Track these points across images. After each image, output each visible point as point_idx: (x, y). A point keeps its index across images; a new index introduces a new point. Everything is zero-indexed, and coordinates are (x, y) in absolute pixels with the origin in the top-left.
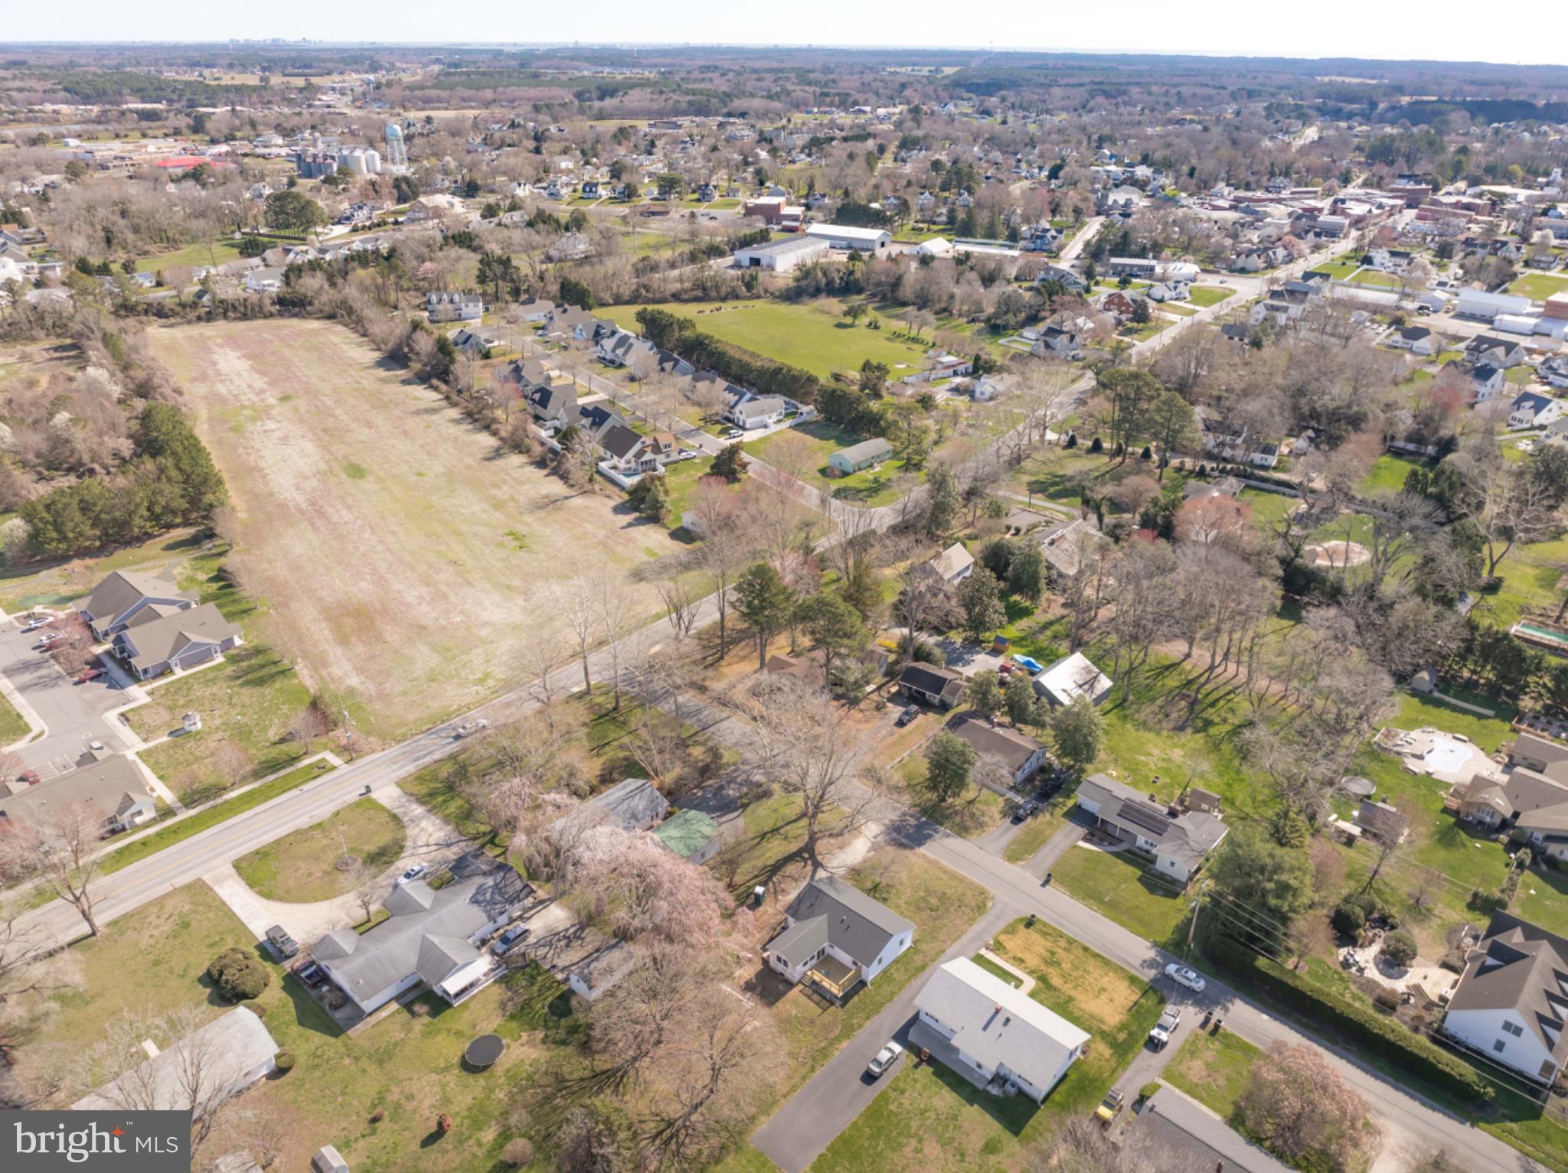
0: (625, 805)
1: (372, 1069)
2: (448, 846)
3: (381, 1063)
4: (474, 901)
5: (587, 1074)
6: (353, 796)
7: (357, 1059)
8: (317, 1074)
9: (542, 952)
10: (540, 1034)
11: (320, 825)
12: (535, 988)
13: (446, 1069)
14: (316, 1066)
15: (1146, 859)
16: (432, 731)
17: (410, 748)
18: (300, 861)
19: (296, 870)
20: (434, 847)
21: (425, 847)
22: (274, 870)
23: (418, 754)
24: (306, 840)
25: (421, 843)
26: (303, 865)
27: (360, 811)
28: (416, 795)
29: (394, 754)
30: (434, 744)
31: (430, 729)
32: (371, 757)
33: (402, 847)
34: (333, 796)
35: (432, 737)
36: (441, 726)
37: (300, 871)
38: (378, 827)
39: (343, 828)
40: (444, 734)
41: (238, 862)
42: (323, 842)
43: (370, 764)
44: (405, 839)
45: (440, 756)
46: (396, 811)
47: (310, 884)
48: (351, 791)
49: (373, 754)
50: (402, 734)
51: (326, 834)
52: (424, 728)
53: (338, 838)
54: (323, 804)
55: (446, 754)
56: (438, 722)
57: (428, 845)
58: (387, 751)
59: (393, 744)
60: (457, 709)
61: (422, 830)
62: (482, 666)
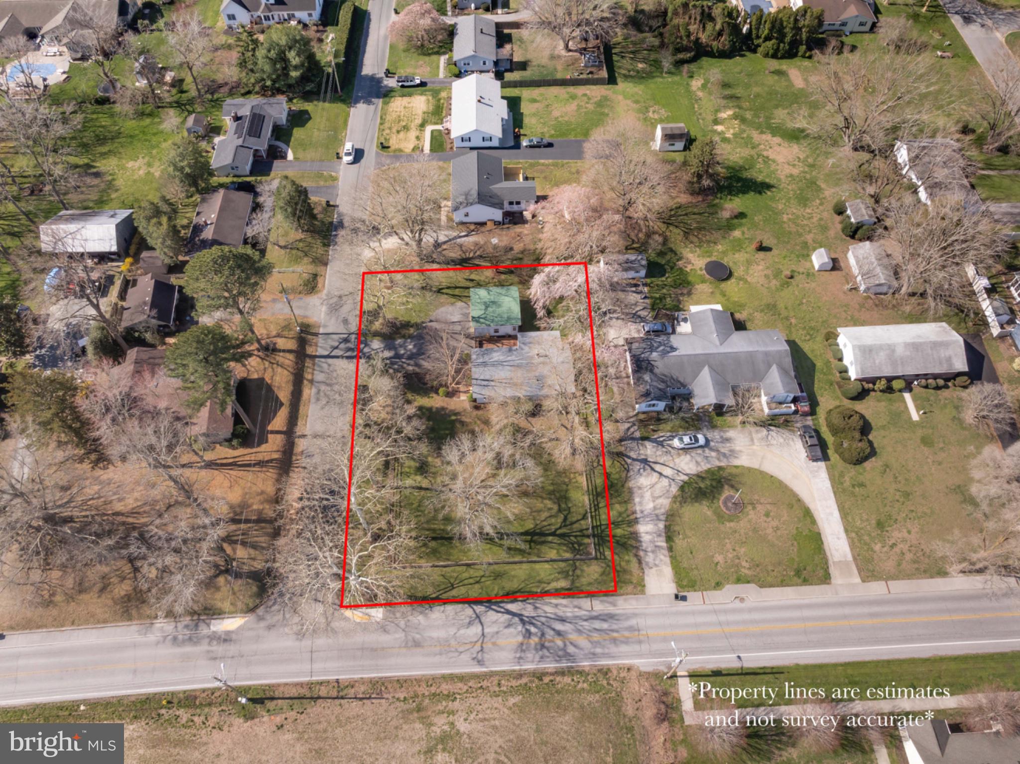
1: (781, 305)
2: (645, 461)
3: (775, 306)
4: (673, 348)
5: (671, 228)
7: (787, 318)
8: (813, 324)
9: (643, 313)
10: (680, 263)
12: (665, 291)
13: (740, 279)
14: (812, 329)
15: (282, 133)
16: (564, 664)
17: (603, 647)
18: (770, 537)
19: (778, 528)
20: (658, 467)
21: (664, 473)
22: (795, 543)
23: (605, 626)
24: (758, 566)
25: (665, 482)
26: (769, 531)
27: (696, 572)
28: (636, 556)
29: (624, 648)
30: (579, 632)
31: (562, 673)
32: (645, 664)
33: (682, 488)
34: (712, 618)
35: (571, 649)
36: (550, 666)
37: (775, 523)
38: (689, 533)
39: (719, 558)
40: (559, 642)
41: (826, 578)
42: (743, 550)
43: (655, 647)
44: (675, 497)
45: (585, 603)
46: (664, 544)
47: (770, 500)
48: (693, 613)
49: (643, 669)
50: (595, 687)
51: (737, 561)
52: (567, 680)
53: (729, 546)
54: (726, 612)
55: (576, 602)
56: (546, 680)
57: (661, 474)
58: (627, 662)
59: (615, 672)
60: (513, 691)
61: (654, 498)
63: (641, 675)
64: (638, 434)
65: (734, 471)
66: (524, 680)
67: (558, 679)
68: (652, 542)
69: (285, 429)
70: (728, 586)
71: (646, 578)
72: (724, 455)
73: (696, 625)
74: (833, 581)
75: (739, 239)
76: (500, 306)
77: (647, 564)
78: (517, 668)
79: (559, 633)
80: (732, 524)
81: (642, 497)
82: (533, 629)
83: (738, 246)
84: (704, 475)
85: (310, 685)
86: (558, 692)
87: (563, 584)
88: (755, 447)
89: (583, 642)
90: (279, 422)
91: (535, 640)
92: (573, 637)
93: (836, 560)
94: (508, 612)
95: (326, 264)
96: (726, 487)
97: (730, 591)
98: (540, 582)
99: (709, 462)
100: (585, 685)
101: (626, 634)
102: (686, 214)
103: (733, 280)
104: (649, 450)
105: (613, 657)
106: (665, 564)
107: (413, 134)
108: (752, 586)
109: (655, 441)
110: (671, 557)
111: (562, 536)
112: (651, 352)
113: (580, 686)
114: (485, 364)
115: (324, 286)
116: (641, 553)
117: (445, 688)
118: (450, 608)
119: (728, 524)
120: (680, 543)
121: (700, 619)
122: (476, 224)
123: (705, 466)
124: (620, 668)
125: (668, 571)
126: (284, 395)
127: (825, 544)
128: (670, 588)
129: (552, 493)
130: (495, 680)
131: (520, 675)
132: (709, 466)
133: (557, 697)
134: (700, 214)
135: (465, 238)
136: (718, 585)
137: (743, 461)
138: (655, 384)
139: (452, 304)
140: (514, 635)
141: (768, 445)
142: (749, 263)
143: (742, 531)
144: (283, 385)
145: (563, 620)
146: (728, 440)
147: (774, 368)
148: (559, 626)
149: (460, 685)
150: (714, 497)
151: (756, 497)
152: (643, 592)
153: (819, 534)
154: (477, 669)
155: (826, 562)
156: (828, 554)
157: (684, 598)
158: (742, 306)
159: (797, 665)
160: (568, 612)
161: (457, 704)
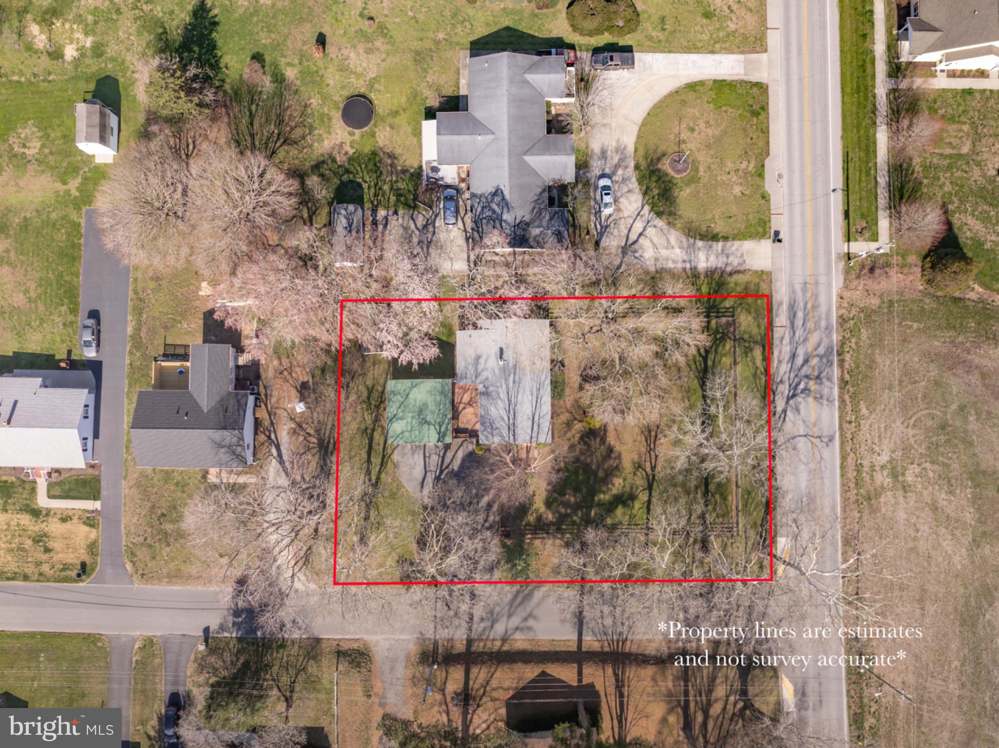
0: (503, 396)
1: (417, 45)
2: (626, 249)
3: (417, 53)
4: (498, 192)
6: (778, 223)
7: (437, 42)
8: (448, 13)
9: (420, 221)
10: (340, 159)
11: (761, 175)
12: (386, 188)
13: (371, 86)
14: (454, 15)
16: (835, 358)
17: (820, 318)
18: (717, 133)
19: (707, 122)
20: (633, 237)
21: (640, 230)
22: (724, 108)
23: (800, 315)
24: (746, 153)
25: (650, 231)
26: (710, 132)
27: (751, 217)
28: (731, 274)
29: (822, 299)
30: (806, 340)
31: (841, 362)
32: (837, 281)
33: (659, 214)
34: (797, 209)
35: (821, 350)
36: (836, 371)
37: (702, 125)
38: (710, 216)
39: (737, 190)
40: (815, 361)
41: (762, 88)
42: (729, 164)
43: (822, 270)
44: (669, 223)
45: (778, 333)
46: (720, 244)
47: (676, 123)
48: (791, 227)
49: (841, 283)
50: (855, 331)
51: (740, 173)
52: (847, 357)
53: (725, 178)
54: (791, 195)
55: (776, 342)
56: (847, 377)
57: (641, 235)
58: (834, 298)
59: (843, 311)
60: (856, 410)
61: (669, 246)
62: (927, 497)
63: (846, 287)
64: (592, 253)
65: (641, 153)
66: (847, 397)
67: (847, 365)
68: (717, 255)
69: (575, 665)
70: (767, 188)
71: (755, 268)
72: (622, 160)
73: (803, 226)
74: (765, 81)
75: (301, 72)
76: (425, 405)
77: (740, 264)
78: (837, 404)
79: (806, 361)
80: (701, 169)
81: (667, 259)
82: (802, 386)
83: (313, 77)
84: (644, 188)
86: (857, 367)
87: (758, 353)
88: (614, 124)
89: (814, 339)
90: (566, 674)
91: (812, 385)
92: (810, 346)
93: (742, 72)
94: (785, 410)
95: (318, 641)
96: (659, 166)
97: (770, 185)
98: (755, 375)
99: (629, 179)
100: (853, 340)
101: (809, 294)
102: (252, 136)
103: (372, 96)
104: (612, 243)
105: (830, 312)
106: (741, 246)
107: (54, 528)
108: (767, 162)
109: (601, 234)
110: (734, 239)
112: (501, 220)
113: (853, 346)
114: (512, 428)
115: (356, 640)
116: (729, 269)
117: (852, 474)
118: (779, 469)
119: (701, 173)
120: (719, 227)
121: (798, 222)
122: (256, 433)
123: (634, 184)
124: (839, 307)
125: (748, 245)
126: (530, 672)
127: (725, 78)
128: (766, 245)
130: (846, 426)
131: (842, 401)
132: (634, 180)
133: (862, 367)
134: (252, 116)
135: (282, 448)
136: (765, 197)
137: (629, 141)
138: (544, 223)
139: (396, 466)
140: (807, 406)
141: (612, 110)
142: (343, 68)
143: (709, 160)
144: (516, 674)
145: (794, 356)
146: (604, 152)
147: (529, 77)
148: (799, 360)
149: (849, 460)
150: (670, 181)
151: (672, 137)
152: (769, 274)
153: (715, 81)
154: (837, 442)
155: (742, 82)
156: (737, 78)
157: (777, 233)
158: (415, 95)
159: (842, 137)
160: (787, 349)
161: (866, 463)
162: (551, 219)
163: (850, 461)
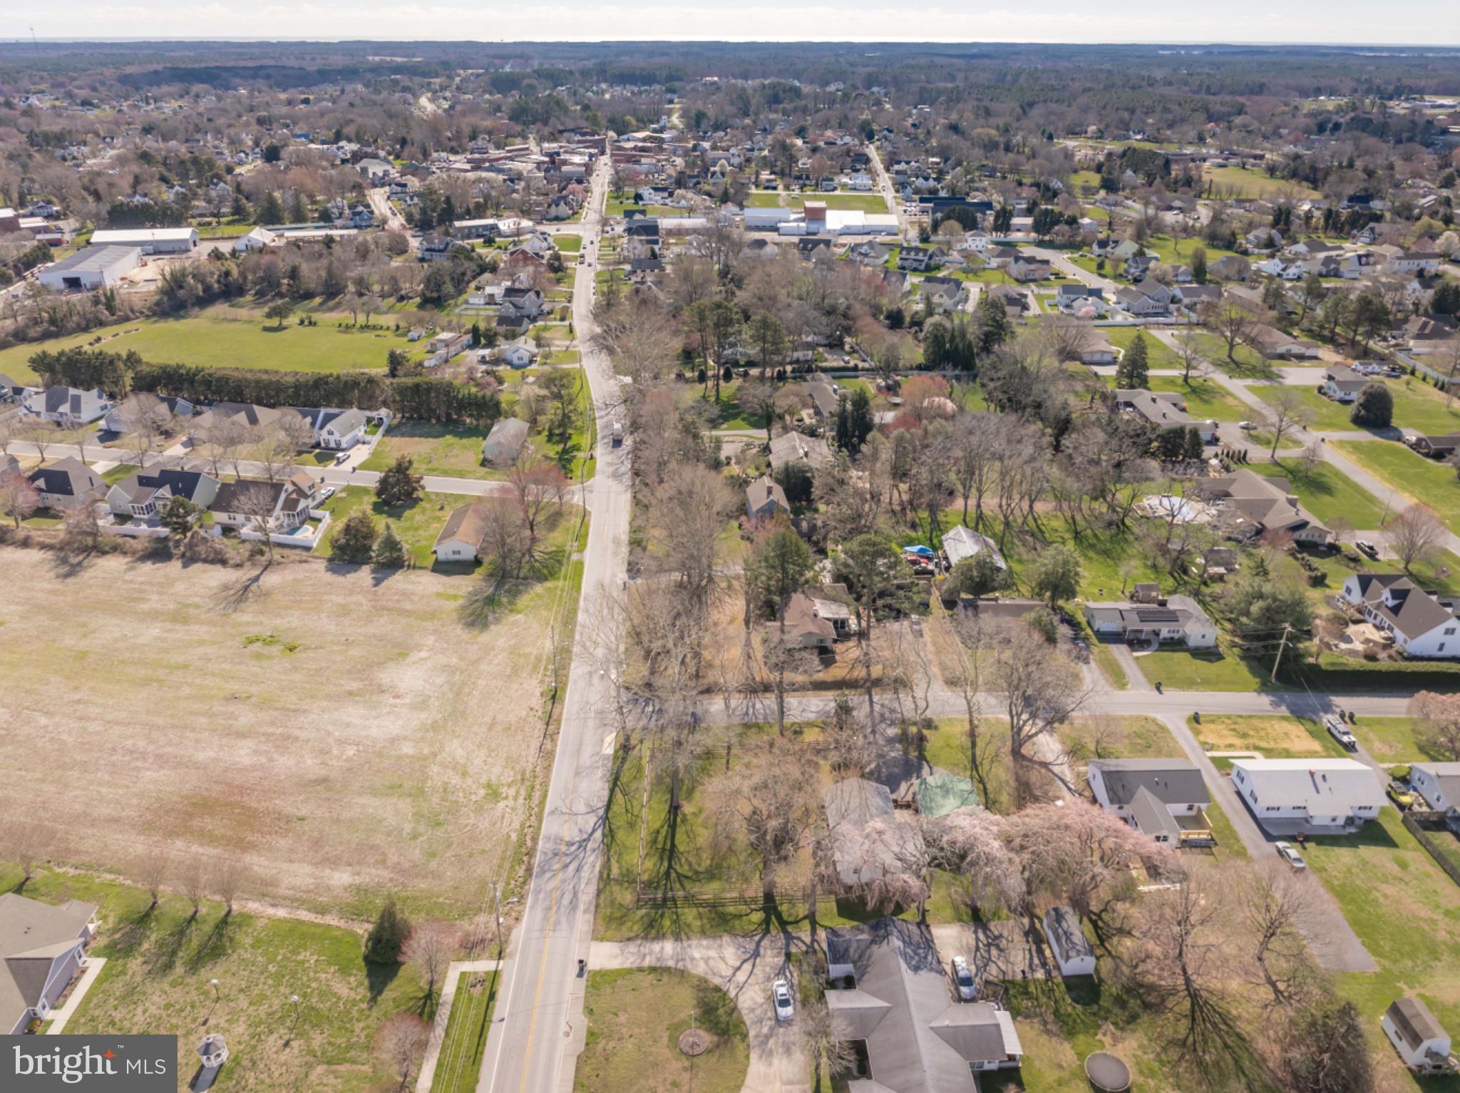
2: (756, 954)
4: (914, 968)
5: (1185, 1020)
6: (574, 988)
9: (993, 970)
10: (1109, 1027)
11: (593, 1033)
12: (1044, 1000)
15: (1176, 644)
16: (535, 870)
17: (545, 899)
18: (642, 1081)
21: (739, 972)
23: (565, 902)
24: (607, 1058)
25: (727, 971)
26: (651, 1081)
27: (609, 990)
28: (637, 937)
29: (539, 914)
30: (564, 881)
31: (529, 870)
32: (519, 934)
33: (717, 989)
34: (552, 998)
35: (548, 875)
36: (537, 860)
38: (658, 989)
39: (622, 1017)
40: (557, 866)
42: (630, 1046)
43: (533, 943)
44: (706, 980)
45: (592, 889)
46: (646, 963)
48: (562, 981)
49: (515, 931)
50: (509, 893)
51: (616, 1036)
52: (521, 873)
53: (637, 1030)
54: (557, 1013)
55: (595, 881)
56: (526, 859)
57: (739, 968)
58: (525, 919)
59: (517, 908)
60: (522, 835)
61: (706, 961)
62: (469, 781)
63: (510, 929)
64: (793, 950)
65: (741, 1052)
66: (529, 843)
67: (524, 866)
68: (651, 953)
70: (586, 1020)
71: (610, 943)
72: (764, 1042)
73: (547, 983)
77: (626, 945)
78: (541, 837)
79: (566, 866)
80: (665, 1038)
81: (708, 948)
82: (573, 847)
84: (734, 1014)
85: (559, 721)
86: (512, 866)
87: (615, 871)
88: (778, 1084)
89: (551, 885)
91: (563, 848)
92: (560, 876)
94: (594, 830)
96: (716, 1038)
97: (581, 1023)
98: (620, 854)
99: (753, 1022)
100: (513, 885)
101: (553, 919)
104: (771, 957)
105: (532, 907)
106: (623, 962)
107: (1237, 742)
108: (582, 1048)
109: (785, 966)
110: (631, 968)
111: (667, 874)
113: (513, 882)
116: (638, 941)
117: (537, 795)
118: (606, 793)
119: (665, 1034)
120: (647, 979)
121: (554, 986)
123: (747, 1017)
124: (521, 911)
125: (615, 964)
128: (594, 964)
129: (719, 867)
130: (535, 823)
131: (535, 840)
132: (748, 1022)
133: (507, 866)
136: (590, 1010)
137: (756, 1066)
140: (570, 832)
143: (654, 1049)
144: (833, 674)
145: (578, 869)
146: (788, 1050)
148: (572, 867)
149: (537, 802)
150: (703, 1023)
151: (701, 1074)
152: (594, 938)
154: (547, 811)
157: (580, 974)
160: (585, 874)
161: (521, 800)
162: (847, 950)
163: (536, 800)
